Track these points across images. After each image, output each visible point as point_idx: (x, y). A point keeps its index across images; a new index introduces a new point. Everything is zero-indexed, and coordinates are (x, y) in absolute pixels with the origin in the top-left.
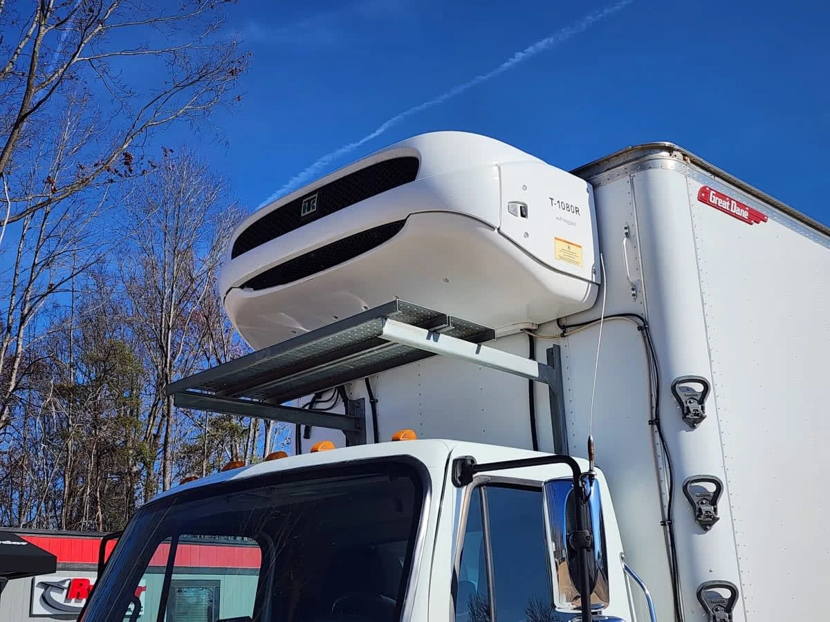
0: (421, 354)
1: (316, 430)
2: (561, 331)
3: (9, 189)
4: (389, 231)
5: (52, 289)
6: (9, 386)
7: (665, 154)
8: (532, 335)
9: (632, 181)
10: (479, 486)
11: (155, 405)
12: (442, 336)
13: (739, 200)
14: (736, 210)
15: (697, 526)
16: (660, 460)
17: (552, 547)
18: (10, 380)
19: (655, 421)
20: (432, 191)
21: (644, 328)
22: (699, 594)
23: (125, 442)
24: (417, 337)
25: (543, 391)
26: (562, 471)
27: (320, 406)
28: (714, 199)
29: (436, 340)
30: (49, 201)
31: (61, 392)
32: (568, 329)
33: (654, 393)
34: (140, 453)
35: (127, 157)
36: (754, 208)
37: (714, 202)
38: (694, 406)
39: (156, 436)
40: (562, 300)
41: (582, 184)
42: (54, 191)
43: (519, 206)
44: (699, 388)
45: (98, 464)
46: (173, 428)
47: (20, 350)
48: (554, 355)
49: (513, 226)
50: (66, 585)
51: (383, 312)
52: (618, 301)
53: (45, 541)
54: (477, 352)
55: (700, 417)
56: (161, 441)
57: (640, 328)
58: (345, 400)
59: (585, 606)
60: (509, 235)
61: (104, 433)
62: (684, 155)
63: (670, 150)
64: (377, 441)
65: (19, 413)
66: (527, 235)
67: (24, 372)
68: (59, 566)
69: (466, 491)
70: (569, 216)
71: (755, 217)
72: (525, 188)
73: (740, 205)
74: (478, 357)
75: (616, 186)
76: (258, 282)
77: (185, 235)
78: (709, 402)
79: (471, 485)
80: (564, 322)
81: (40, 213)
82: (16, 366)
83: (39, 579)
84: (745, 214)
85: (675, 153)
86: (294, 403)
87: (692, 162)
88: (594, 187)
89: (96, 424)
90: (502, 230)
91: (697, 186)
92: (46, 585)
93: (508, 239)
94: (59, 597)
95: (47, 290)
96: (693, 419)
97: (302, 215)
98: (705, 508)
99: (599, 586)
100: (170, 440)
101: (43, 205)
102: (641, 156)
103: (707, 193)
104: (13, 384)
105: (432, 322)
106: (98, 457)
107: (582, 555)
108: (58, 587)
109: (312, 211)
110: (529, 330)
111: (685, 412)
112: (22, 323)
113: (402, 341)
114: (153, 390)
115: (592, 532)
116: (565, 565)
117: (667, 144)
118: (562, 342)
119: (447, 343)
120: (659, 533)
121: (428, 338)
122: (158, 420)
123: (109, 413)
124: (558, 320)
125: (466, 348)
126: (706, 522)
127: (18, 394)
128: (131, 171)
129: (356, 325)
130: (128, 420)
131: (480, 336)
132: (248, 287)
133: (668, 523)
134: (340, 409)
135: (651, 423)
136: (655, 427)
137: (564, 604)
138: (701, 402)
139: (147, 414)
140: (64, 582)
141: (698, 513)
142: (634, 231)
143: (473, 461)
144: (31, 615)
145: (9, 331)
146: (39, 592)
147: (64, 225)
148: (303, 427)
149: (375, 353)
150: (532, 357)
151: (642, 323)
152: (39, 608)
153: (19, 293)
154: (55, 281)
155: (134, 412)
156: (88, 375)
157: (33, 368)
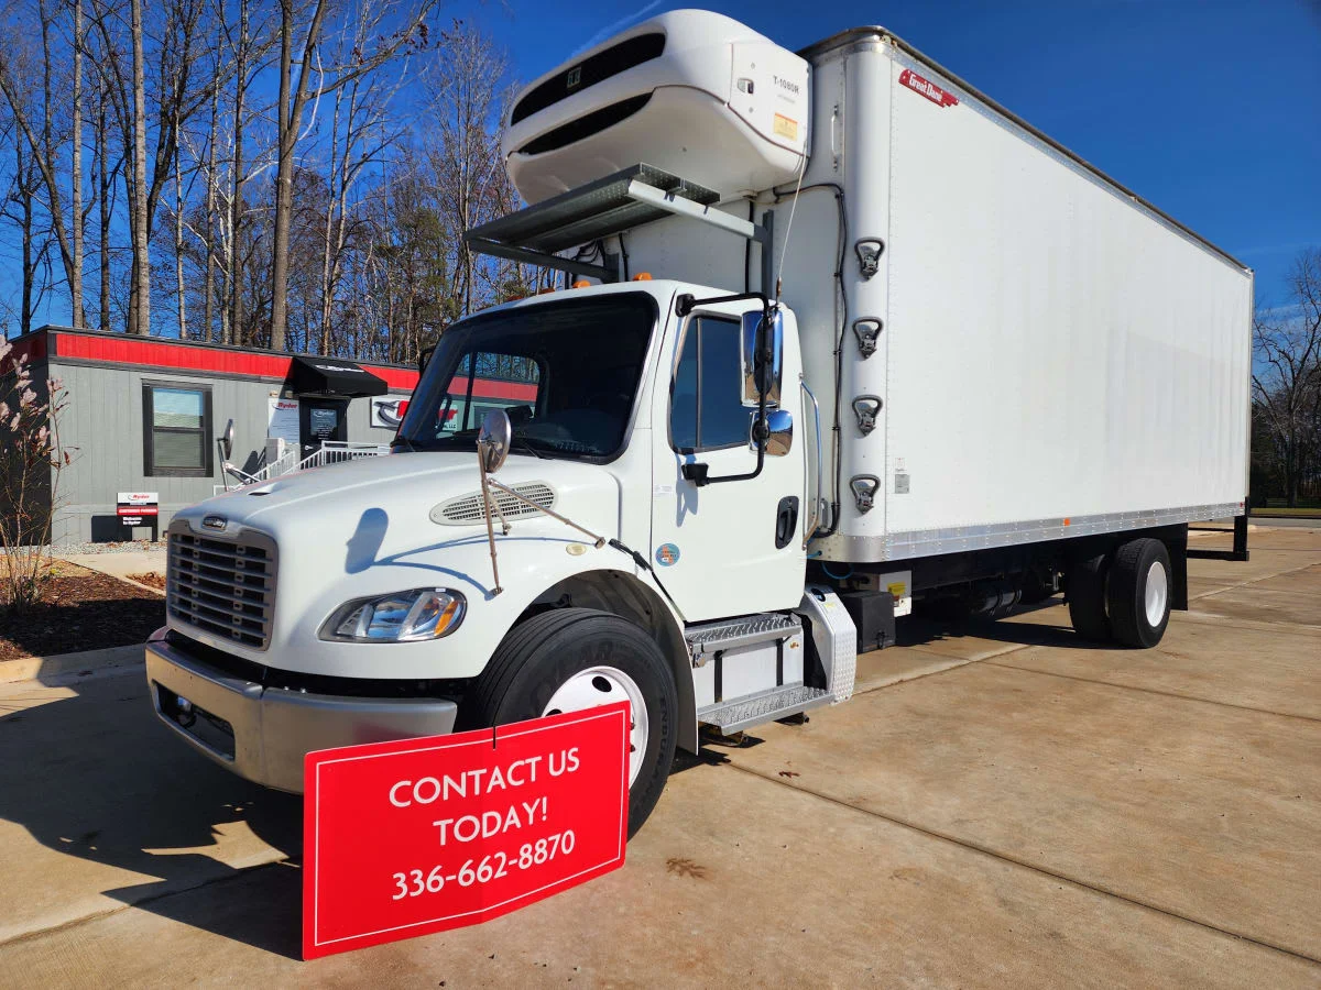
0: (662, 214)
1: (580, 277)
2: (775, 198)
3: (321, 60)
4: (637, 103)
5: (366, 158)
6: (338, 244)
7: (876, 37)
8: (752, 201)
9: (845, 63)
10: (696, 317)
11: (458, 268)
12: (677, 197)
13: (936, 84)
14: (932, 93)
15: (860, 355)
16: (839, 305)
17: (743, 365)
18: (338, 239)
19: (839, 274)
20: (676, 67)
21: (840, 197)
22: (853, 405)
23: (436, 298)
24: (656, 196)
25: (757, 248)
26: (756, 304)
27: (585, 259)
28: (913, 82)
29: (672, 200)
30: (358, 73)
31: (381, 252)
32: (782, 197)
33: (841, 249)
34: (447, 308)
35: (423, 28)
36: (949, 91)
37: (913, 85)
38: (870, 261)
39: (460, 295)
40: (777, 170)
41: (803, 64)
42: (361, 62)
43: (747, 83)
44: (876, 247)
45: (415, 315)
46: (473, 288)
47: (344, 213)
48: (768, 218)
49: (741, 101)
50: (397, 405)
51: (630, 174)
52: (824, 172)
53: (378, 371)
54: (705, 212)
55: (874, 271)
56: (465, 299)
57: (837, 196)
58: (604, 255)
59: (762, 403)
60: (737, 110)
61: (417, 290)
62: (892, 39)
63: (881, 34)
64: (627, 280)
65: (348, 268)
66: (751, 110)
67: (348, 233)
68: (389, 390)
69: (686, 320)
70: (790, 94)
71: (948, 100)
72: (753, 65)
73: (937, 89)
74: (706, 217)
75: (832, 68)
76: (532, 148)
77: (476, 110)
78: (883, 259)
79: (690, 316)
80: (780, 191)
81: (350, 84)
82: (342, 226)
83: (375, 399)
84: (939, 97)
85: (885, 37)
86: (563, 254)
87: (899, 46)
88: (814, 68)
89: (411, 280)
90: (731, 105)
91: (899, 69)
92: (381, 404)
93: (736, 113)
94: (392, 414)
95: (361, 160)
96: (867, 272)
97: (569, 86)
98: (867, 342)
99: (774, 389)
100: (471, 298)
101: (353, 76)
102: (855, 41)
103: (908, 77)
104: (341, 242)
105: (669, 185)
106: (415, 309)
107: (763, 367)
108: (390, 406)
109: (576, 82)
110: (751, 197)
111: (863, 266)
112: (343, 188)
113: (647, 200)
114: (456, 255)
115: (773, 350)
116: (752, 377)
117: (879, 27)
118: (774, 208)
119: (681, 204)
120: (831, 361)
121: (666, 198)
122: (461, 281)
123: (420, 273)
124: (774, 189)
125: (696, 209)
126: (866, 352)
127: (346, 252)
128: (426, 42)
129: (608, 184)
130: (437, 278)
131: (708, 199)
132: (526, 151)
133: (838, 353)
134: (600, 262)
135: (836, 275)
136: (839, 279)
137: (749, 401)
138: (876, 259)
139: (452, 276)
140: (394, 403)
141: (861, 345)
142: (842, 110)
143: (692, 297)
144: (372, 426)
145: (333, 195)
146: (376, 409)
147: (371, 99)
148: (571, 275)
149: (625, 210)
150: (751, 219)
151: (839, 192)
152: (377, 421)
153: (339, 159)
154: (367, 151)
155: (441, 272)
156: (402, 239)
157: (356, 230)
